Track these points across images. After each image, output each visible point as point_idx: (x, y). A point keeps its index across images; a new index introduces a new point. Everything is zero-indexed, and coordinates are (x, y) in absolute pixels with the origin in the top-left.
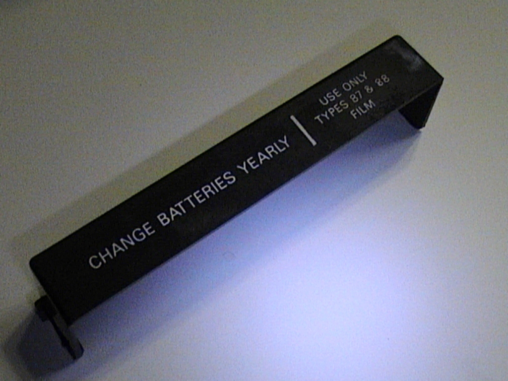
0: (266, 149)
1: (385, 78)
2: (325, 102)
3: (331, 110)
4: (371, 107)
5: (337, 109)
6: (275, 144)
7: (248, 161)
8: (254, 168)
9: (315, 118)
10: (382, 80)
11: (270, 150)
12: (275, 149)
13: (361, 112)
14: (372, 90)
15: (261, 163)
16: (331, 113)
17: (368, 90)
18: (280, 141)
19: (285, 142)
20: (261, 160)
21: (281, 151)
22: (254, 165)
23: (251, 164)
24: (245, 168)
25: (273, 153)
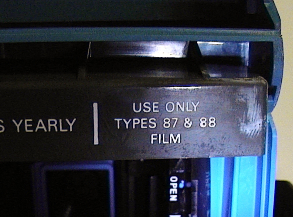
0: (49, 120)
1: (212, 121)
2: (137, 109)
3: (136, 121)
4: (175, 141)
5: (142, 123)
6: (60, 121)
7: (26, 121)
8: (27, 131)
9: (116, 120)
10: (208, 122)
11: (53, 124)
12: (58, 125)
13: (162, 139)
14: (190, 125)
15: (36, 130)
16: (134, 123)
17: (187, 122)
18: (67, 120)
19: (71, 125)
20: (38, 127)
21: (61, 130)
22: (29, 128)
23: (26, 125)
24: (18, 126)
25: (53, 128)
